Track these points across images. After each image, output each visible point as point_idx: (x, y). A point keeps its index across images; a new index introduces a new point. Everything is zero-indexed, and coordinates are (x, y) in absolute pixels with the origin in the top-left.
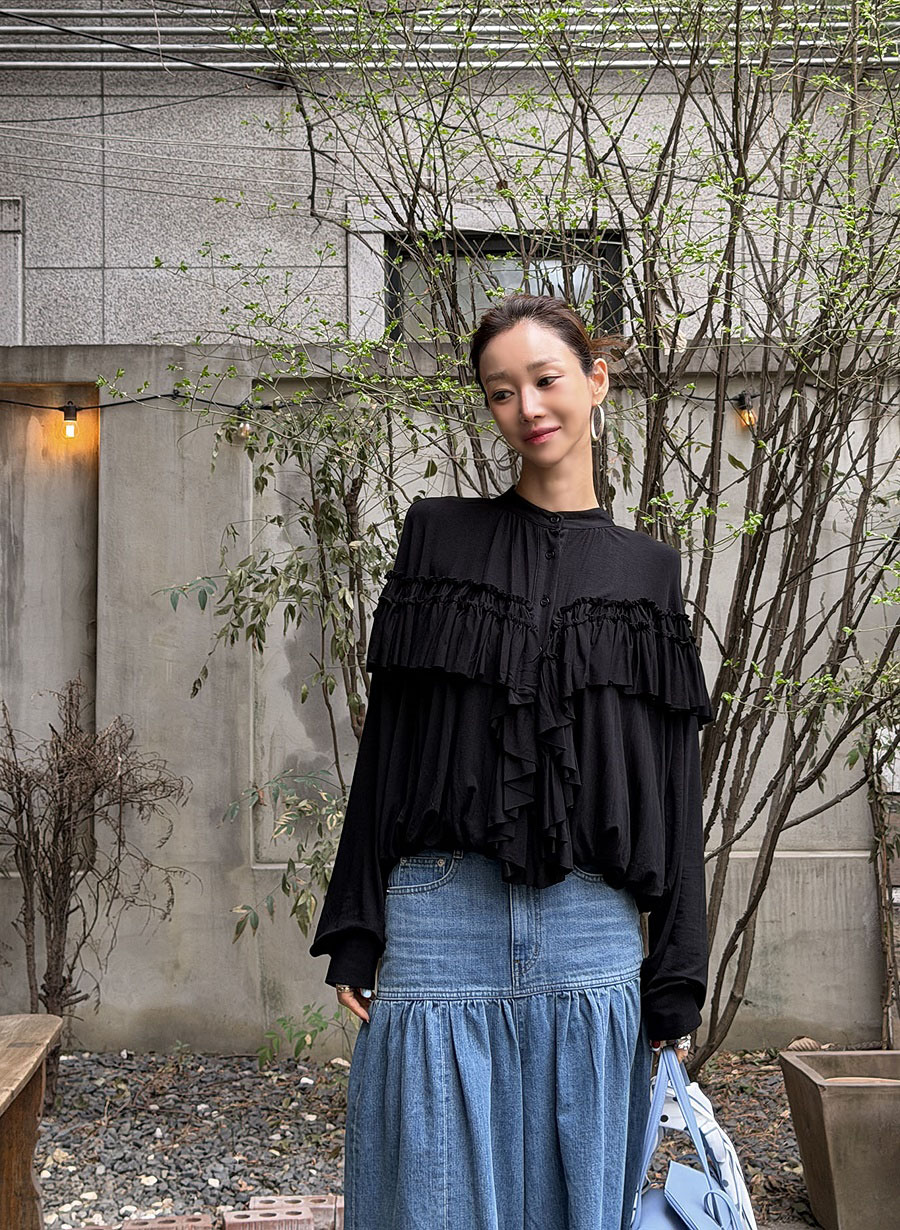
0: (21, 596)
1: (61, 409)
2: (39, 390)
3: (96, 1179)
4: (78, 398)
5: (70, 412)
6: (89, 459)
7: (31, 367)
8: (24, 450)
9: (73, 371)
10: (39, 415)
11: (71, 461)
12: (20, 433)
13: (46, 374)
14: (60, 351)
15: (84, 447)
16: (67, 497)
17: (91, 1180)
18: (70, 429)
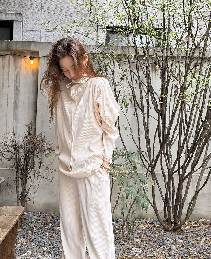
0: (19, 103)
1: (30, 57)
2: (24, 53)
3: (31, 247)
4: (34, 55)
5: (32, 58)
6: (36, 71)
7: (23, 46)
8: (20, 67)
9: (33, 48)
10: (25, 59)
11: (32, 70)
12: (19, 63)
13: (27, 48)
14: (30, 43)
15: (35, 67)
16: (30, 80)
17: (30, 247)
18: (32, 62)
